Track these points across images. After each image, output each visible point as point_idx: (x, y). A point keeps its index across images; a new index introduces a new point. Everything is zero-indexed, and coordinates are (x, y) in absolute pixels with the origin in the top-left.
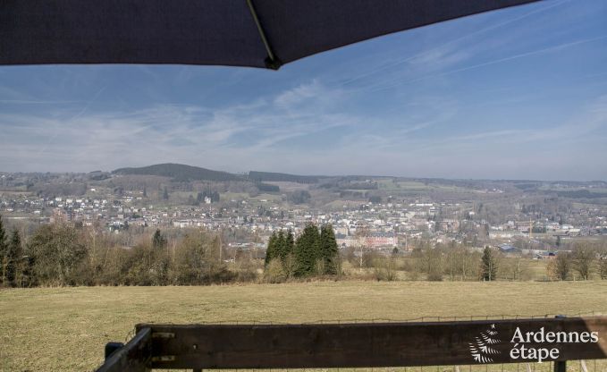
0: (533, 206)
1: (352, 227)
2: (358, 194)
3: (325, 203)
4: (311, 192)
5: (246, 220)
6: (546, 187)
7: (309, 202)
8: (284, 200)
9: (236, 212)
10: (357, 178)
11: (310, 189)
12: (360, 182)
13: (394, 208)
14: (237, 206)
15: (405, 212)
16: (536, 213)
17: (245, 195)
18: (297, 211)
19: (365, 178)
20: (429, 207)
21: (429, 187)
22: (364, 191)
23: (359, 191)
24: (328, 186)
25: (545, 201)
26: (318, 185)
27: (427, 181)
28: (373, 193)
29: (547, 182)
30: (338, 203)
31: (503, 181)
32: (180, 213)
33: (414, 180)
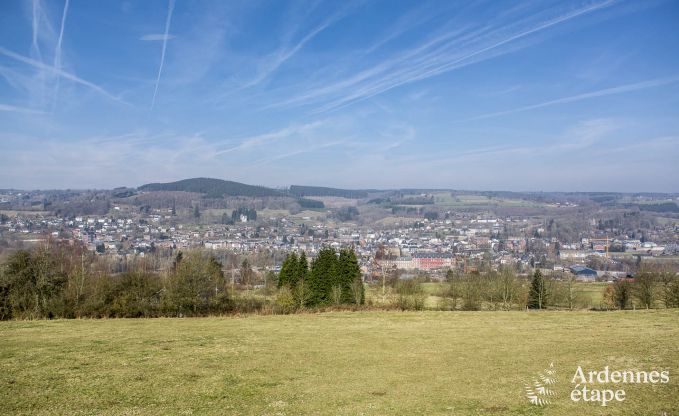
0: (611, 221)
1: (405, 247)
2: (412, 209)
3: (374, 219)
4: (359, 209)
5: (285, 240)
6: (627, 200)
7: (357, 219)
8: (329, 217)
9: (276, 231)
10: (412, 192)
11: (359, 204)
12: (414, 197)
13: (453, 225)
14: (277, 225)
15: (465, 230)
16: (614, 230)
17: (286, 212)
18: (343, 229)
19: (419, 192)
20: (492, 223)
21: (492, 201)
22: (419, 207)
23: (414, 206)
24: (378, 201)
25: (625, 216)
26: (368, 200)
27: (491, 194)
28: (428, 208)
29: (628, 194)
30: (389, 220)
31: (577, 193)
32: (212, 233)
33: (476, 193)
